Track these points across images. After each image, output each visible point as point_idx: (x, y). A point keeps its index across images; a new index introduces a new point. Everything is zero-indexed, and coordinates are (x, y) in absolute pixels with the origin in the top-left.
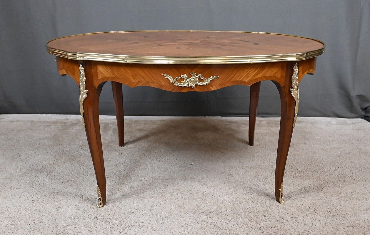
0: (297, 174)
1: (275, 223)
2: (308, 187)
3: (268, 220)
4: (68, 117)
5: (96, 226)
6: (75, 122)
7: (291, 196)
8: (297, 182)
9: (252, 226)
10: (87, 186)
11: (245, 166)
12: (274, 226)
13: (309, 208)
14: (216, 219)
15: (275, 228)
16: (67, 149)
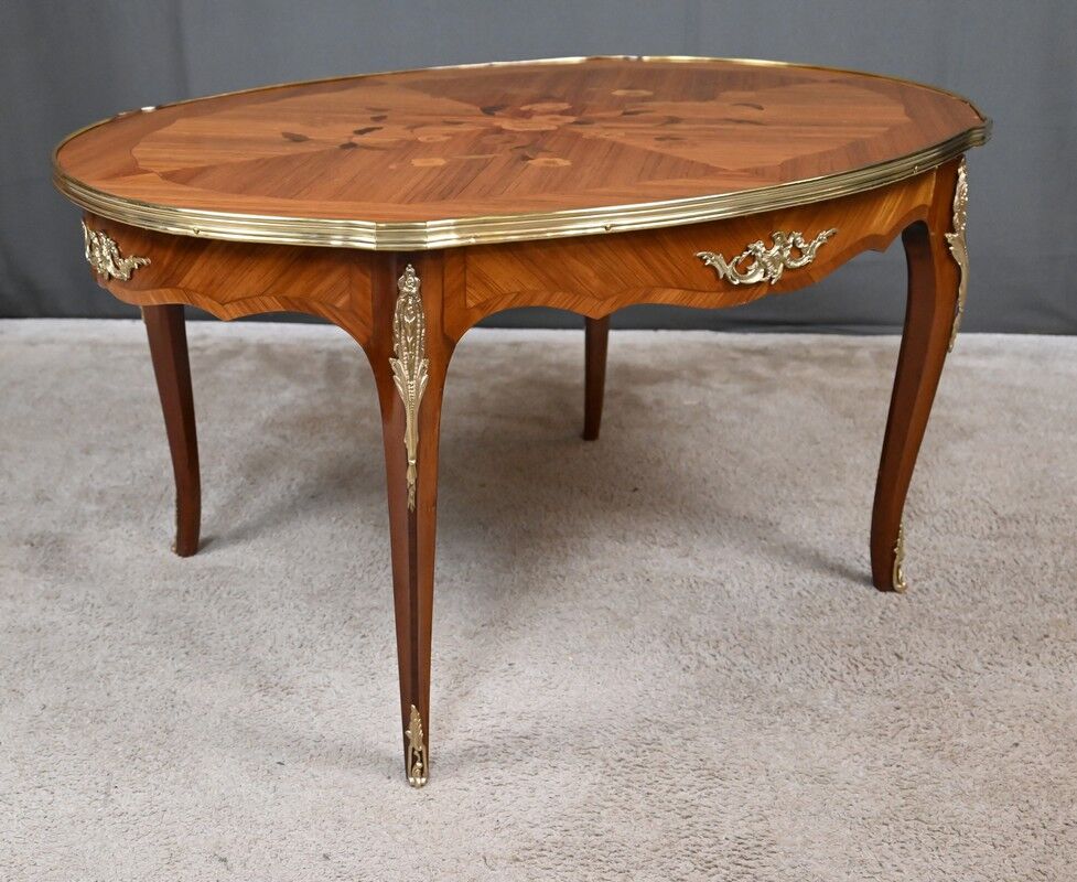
0: (995, 526)
1: (932, 680)
2: (1037, 570)
3: (911, 668)
4: (207, 332)
5: (372, 671)
6: (228, 346)
7: (979, 598)
8: (995, 554)
9: (861, 686)
10: (316, 549)
11: (813, 497)
12: (932, 688)
13: (1046, 636)
14: (742, 660)
15: (938, 694)
16: (227, 434)
